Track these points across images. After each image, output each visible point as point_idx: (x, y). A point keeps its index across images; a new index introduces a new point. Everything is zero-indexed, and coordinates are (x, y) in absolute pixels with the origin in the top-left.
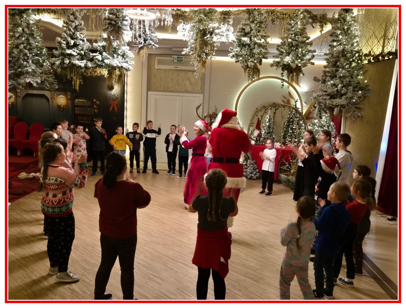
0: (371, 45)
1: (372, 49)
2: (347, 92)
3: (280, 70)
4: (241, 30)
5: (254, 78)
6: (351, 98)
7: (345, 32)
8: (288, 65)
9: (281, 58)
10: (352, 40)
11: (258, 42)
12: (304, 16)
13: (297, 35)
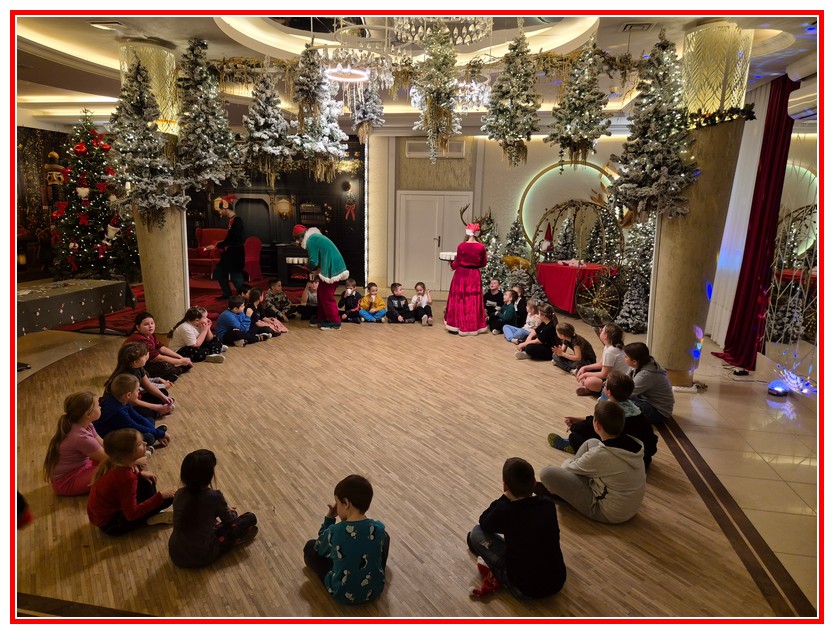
0: (701, 99)
1: (703, 106)
2: (658, 178)
3: (558, 146)
4: (497, 89)
5: (518, 161)
6: (667, 185)
7: (660, 81)
8: (569, 137)
9: (558, 128)
10: (671, 93)
11: (523, 105)
12: (595, 61)
13: (583, 91)
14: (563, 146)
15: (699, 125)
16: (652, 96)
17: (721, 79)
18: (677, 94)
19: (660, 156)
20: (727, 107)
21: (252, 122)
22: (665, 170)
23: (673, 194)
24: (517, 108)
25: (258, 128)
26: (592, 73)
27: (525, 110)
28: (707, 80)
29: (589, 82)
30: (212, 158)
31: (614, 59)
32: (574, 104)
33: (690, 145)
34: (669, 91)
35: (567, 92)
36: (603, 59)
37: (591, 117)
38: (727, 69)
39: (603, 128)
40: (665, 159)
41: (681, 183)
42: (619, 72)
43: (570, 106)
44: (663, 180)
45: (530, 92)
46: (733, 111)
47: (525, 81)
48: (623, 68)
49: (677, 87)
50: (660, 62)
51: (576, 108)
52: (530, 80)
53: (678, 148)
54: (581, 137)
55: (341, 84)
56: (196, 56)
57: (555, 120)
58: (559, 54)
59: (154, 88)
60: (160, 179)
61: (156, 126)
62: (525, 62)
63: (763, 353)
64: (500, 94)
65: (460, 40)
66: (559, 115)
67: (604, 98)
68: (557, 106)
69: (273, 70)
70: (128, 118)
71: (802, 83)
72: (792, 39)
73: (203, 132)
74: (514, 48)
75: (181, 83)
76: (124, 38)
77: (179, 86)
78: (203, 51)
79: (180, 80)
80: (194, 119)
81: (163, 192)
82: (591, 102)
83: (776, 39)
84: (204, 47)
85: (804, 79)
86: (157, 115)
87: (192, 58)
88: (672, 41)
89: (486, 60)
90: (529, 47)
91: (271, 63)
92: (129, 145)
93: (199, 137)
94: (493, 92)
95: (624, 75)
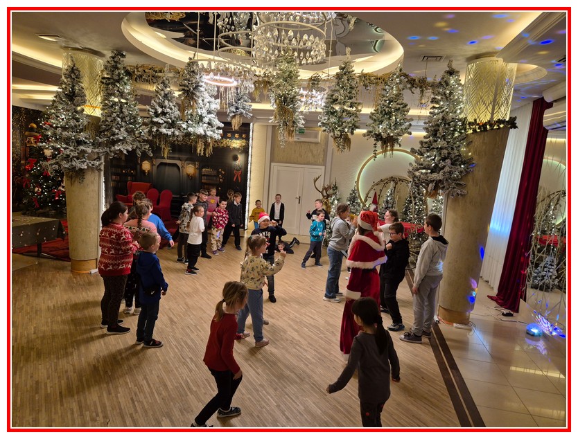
0: (477, 112)
1: (478, 117)
2: (444, 166)
3: (372, 140)
4: (330, 97)
5: (344, 149)
6: (450, 172)
7: (447, 98)
8: (380, 134)
9: (373, 127)
10: (455, 106)
11: (349, 109)
12: (400, 80)
13: (392, 101)
14: (377, 140)
15: (475, 131)
16: (442, 108)
17: (491, 98)
18: (459, 107)
19: (445, 151)
20: (495, 119)
21: (153, 111)
22: (448, 161)
23: (455, 180)
24: (343, 111)
25: (157, 115)
26: (398, 89)
27: (349, 113)
28: (481, 98)
29: (397, 95)
30: (122, 134)
31: (415, 80)
32: (385, 110)
33: (468, 144)
34: (454, 105)
35: (380, 102)
36: (406, 80)
37: (396, 121)
38: (496, 90)
39: (406, 129)
40: (449, 154)
41: (461, 172)
42: (419, 89)
43: (381, 112)
44: (447, 169)
45: (354, 100)
46: (500, 122)
47: (350, 93)
48: (421, 87)
49: (459, 102)
50: (447, 84)
51: (386, 114)
52: (353, 92)
53: (459, 146)
54: (389, 134)
55: (218, 87)
56: (115, 62)
57: (372, 122)
58: (375, 74)
59: (85, 83)
60: (82, 148)
61: (83, 110)
62: (350, 79)
63: (525, 300)
64: (331, 100)
65: (304, 62)
66: (375, 117)
67: (408, 107)
68: (373, 111)
69: (171, 75)
70: (61, 103)
71: (554, 104)
72: (545, 72)
73: (118, 116)
74: (342, 69)
75: (104, 81)
76: (65, 47)
77: (102, 83)
78: (122, 59)
79: (104, 78)
80: (112, 106)
81: (84, 157)
82: (397, 110)
83: (533, 71)
84: (123, 56)
85: (555, 101)
86: (84, 102)
87: (113, 63)
88: (457, 69)
89: (323, 76)
90: (353, 69)
91: (170, 70)
92: (60, 122)
93: (115, 119)
94: (327, 99)
95: (422, 91)
